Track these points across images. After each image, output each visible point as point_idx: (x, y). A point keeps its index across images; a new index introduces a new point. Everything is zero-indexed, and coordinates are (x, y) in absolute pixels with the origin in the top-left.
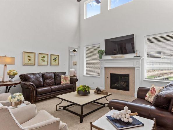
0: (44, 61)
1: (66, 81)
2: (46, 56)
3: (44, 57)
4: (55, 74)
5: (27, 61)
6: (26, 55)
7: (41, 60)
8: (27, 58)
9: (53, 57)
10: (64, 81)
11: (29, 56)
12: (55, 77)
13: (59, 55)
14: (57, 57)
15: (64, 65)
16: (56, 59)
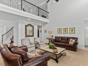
0: (66, 32)
2: (67, 29)
3: (65, 30)
5: (59, 32)
9: (71, 29)
10: (70, 42)
11: (59, 30)
12: (67, 39)
13: (75, 28)
14: (74, 29)
15: (80, 33)
16: (73, 30)
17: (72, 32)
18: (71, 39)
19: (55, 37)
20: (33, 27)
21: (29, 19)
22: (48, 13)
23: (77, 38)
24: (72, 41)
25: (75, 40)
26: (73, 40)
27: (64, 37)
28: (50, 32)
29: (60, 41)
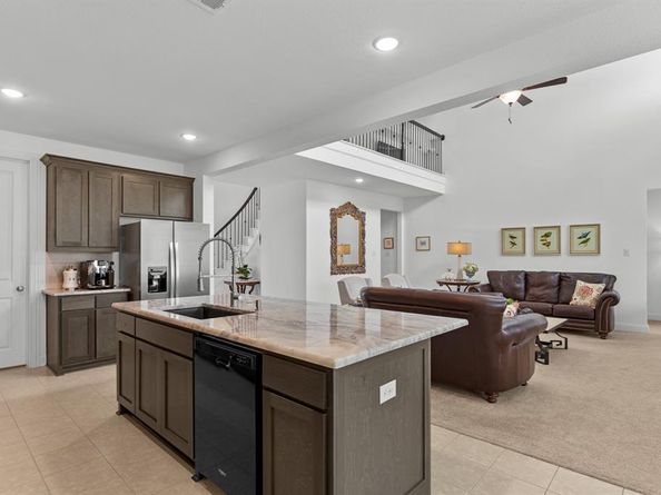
0: (548, 245)
1: (583, 298)
2: (554, 232)
3: (547, 235)
4: (562, 278)
5: (508, 246)
6: (507, 234)
7: (540, 244)
8: (508, 240)
9: (579, 232)
10: (578, 298)
11: (512, 237)
12: (559, 284)
13: (599, 225)
14: (593, 230)
15: (626, 253)
16: (588, 237)
17: (583, 248)
18: (580, 284)
19: (490, 274)
20: (361, 217)
21: (360, 181)
22: (443, 138)
23: (612, 279)
24: (586, 292)
25: (602, 286)
26: (590, 285)
27: (543, 274)
28: (458, 248)
29: (522, 294)
